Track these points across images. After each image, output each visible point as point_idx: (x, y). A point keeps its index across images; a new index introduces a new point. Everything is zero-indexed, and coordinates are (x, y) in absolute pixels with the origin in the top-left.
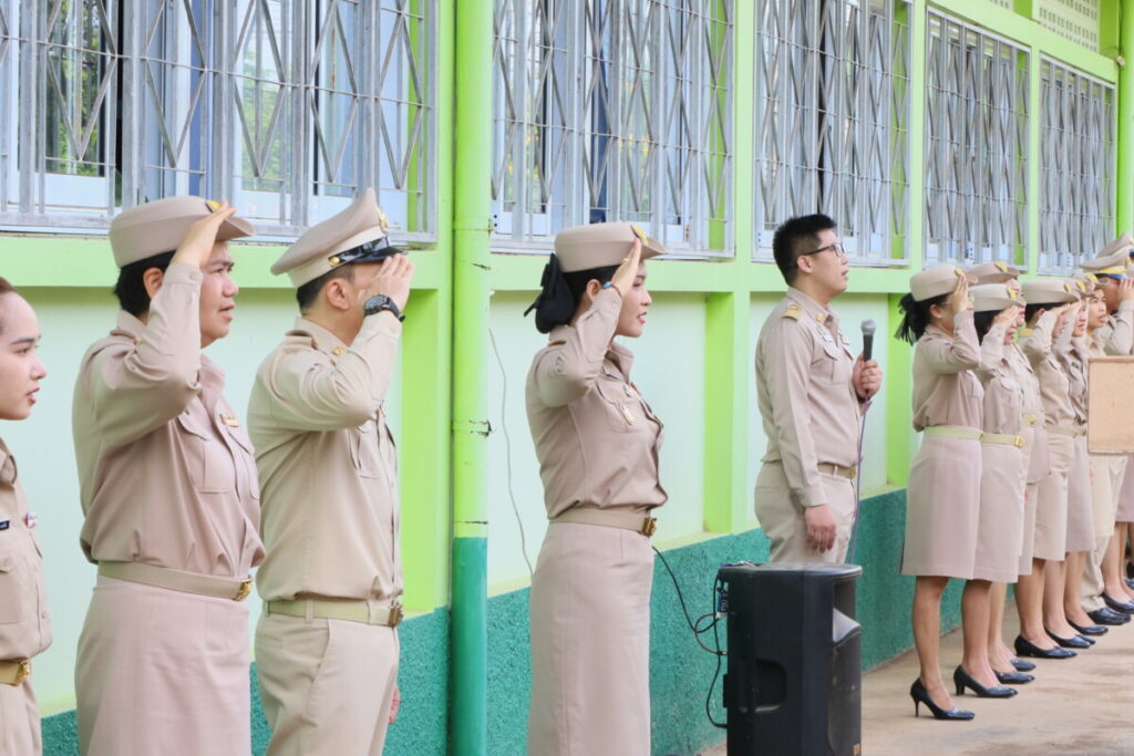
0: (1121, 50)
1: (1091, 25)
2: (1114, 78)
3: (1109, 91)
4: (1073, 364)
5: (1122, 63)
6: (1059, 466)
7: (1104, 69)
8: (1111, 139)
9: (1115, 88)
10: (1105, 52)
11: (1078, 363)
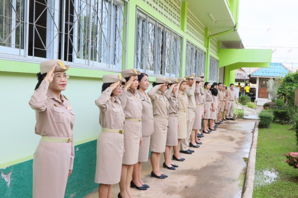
0: (208, 47)
1: (203, 43)
2: (207, 51)
3: (205, 53)
4: (173, 99)
5: (208, 49)
6: (162, 127)
7: (205, 49)
8: (205, 60)
9: (207, 53)
10: (205, 47)
11: (175, 99)
